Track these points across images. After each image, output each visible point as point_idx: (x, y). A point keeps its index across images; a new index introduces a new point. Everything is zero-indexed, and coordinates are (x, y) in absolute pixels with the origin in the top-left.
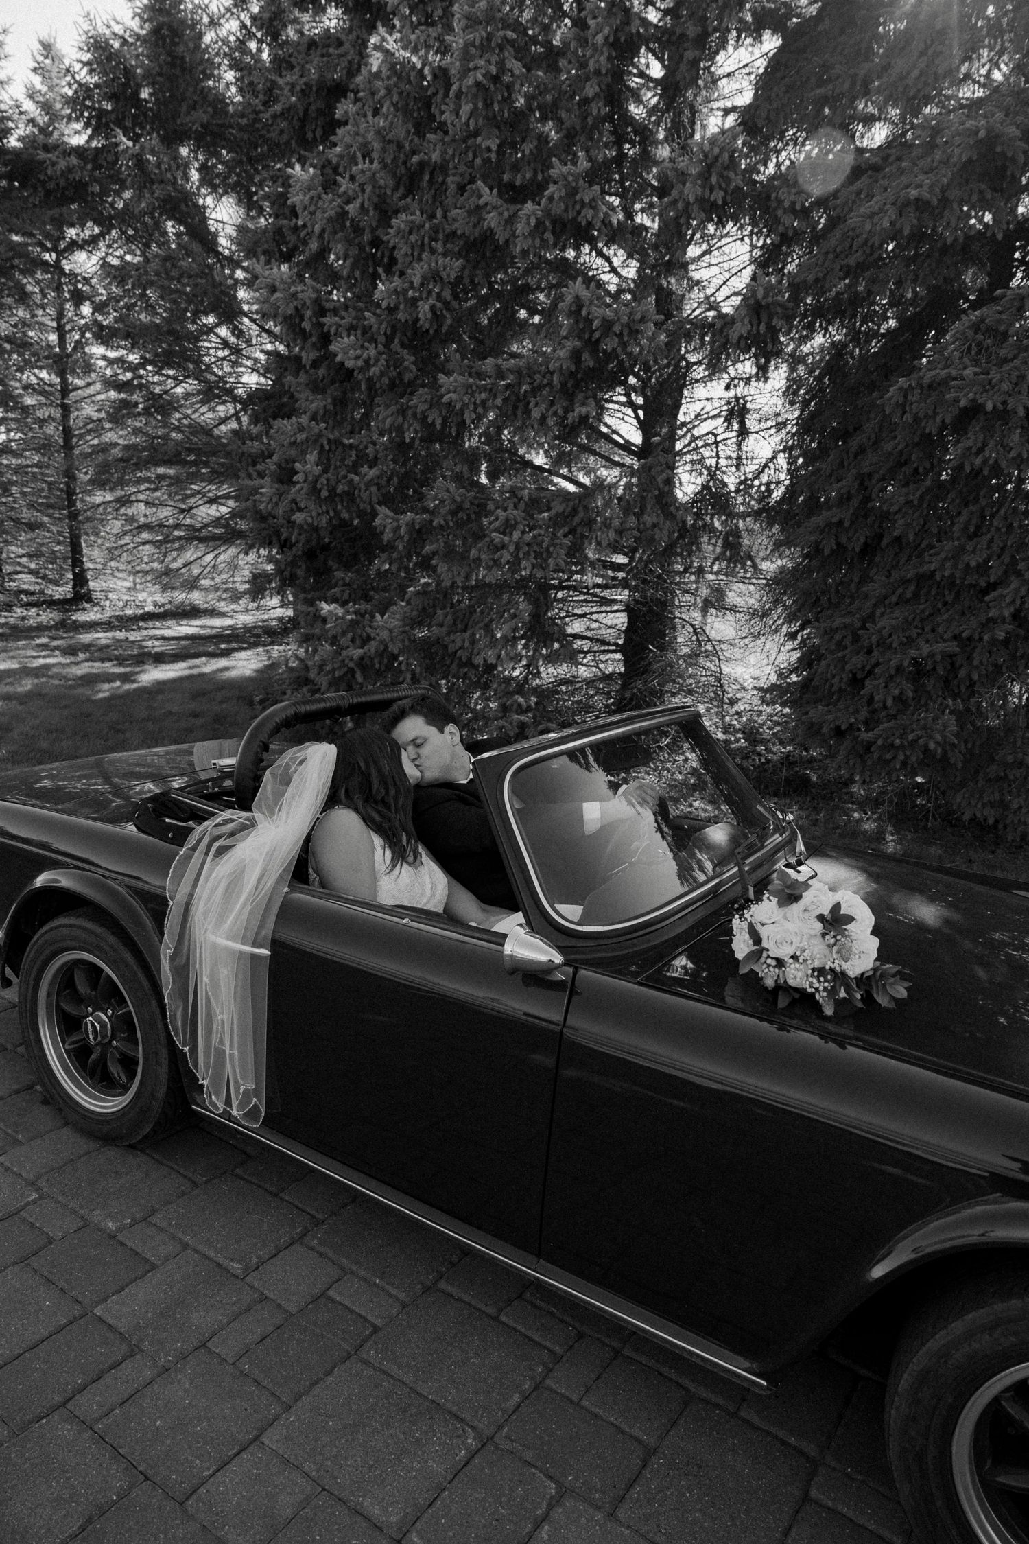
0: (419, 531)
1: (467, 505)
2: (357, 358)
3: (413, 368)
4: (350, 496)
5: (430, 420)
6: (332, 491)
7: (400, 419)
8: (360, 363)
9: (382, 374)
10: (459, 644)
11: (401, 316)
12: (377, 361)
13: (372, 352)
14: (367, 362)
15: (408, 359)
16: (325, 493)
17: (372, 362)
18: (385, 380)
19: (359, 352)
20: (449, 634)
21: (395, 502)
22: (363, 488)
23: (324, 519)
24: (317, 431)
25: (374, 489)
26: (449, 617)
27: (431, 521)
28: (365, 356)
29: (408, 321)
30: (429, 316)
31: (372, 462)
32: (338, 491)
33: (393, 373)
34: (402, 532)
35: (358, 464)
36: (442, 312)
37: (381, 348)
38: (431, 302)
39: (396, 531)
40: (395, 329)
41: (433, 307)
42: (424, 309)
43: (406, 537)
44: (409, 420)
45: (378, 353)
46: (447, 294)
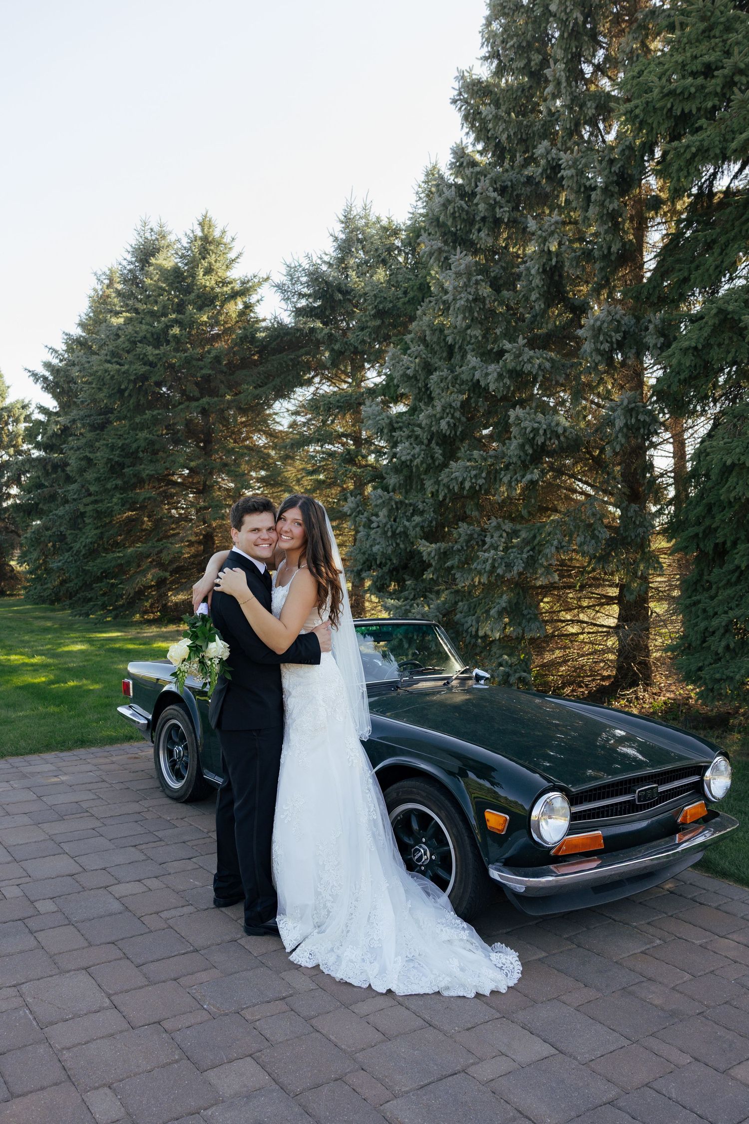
0: (445, 553)
1: (476, 536)
2: (409, 454)
3: (440, 457)
4: (405, 534)
5: (451, 487)
6: (394, 533)
7: (436, 487)
8: (409, 457)
9: (422, 462)
10: (470, 623)
11: (434, 429)
12: (419, 455)
13: (417, 450)
14: (413, 456)
15: (438, 452)
16: (389, 534)
18: (424, 465)
19: (409, 451)
20: (465, 617)
21: (431, 536)
22: (411, 528)
23: (389, 551)
24: (387, 497)
25: (418, 529)
26: (466, 607)
27: (453, 547)
28: (412, 453)
29: (437, 431)
30: (446, 427)
31: (422, 513)
32: (398, 532)
33: (430, 461)
34: (433, 554)
35: (413, 515)
36: (455, 424)
37: (423, 447)
38: (447, 419)
39: (429, 554)
40: (432, 435)
41: (448, 423)
42: (443, 424)
43: (436, 558)
44: (441, 487)
45: (422, 450)
46: (457, 414)
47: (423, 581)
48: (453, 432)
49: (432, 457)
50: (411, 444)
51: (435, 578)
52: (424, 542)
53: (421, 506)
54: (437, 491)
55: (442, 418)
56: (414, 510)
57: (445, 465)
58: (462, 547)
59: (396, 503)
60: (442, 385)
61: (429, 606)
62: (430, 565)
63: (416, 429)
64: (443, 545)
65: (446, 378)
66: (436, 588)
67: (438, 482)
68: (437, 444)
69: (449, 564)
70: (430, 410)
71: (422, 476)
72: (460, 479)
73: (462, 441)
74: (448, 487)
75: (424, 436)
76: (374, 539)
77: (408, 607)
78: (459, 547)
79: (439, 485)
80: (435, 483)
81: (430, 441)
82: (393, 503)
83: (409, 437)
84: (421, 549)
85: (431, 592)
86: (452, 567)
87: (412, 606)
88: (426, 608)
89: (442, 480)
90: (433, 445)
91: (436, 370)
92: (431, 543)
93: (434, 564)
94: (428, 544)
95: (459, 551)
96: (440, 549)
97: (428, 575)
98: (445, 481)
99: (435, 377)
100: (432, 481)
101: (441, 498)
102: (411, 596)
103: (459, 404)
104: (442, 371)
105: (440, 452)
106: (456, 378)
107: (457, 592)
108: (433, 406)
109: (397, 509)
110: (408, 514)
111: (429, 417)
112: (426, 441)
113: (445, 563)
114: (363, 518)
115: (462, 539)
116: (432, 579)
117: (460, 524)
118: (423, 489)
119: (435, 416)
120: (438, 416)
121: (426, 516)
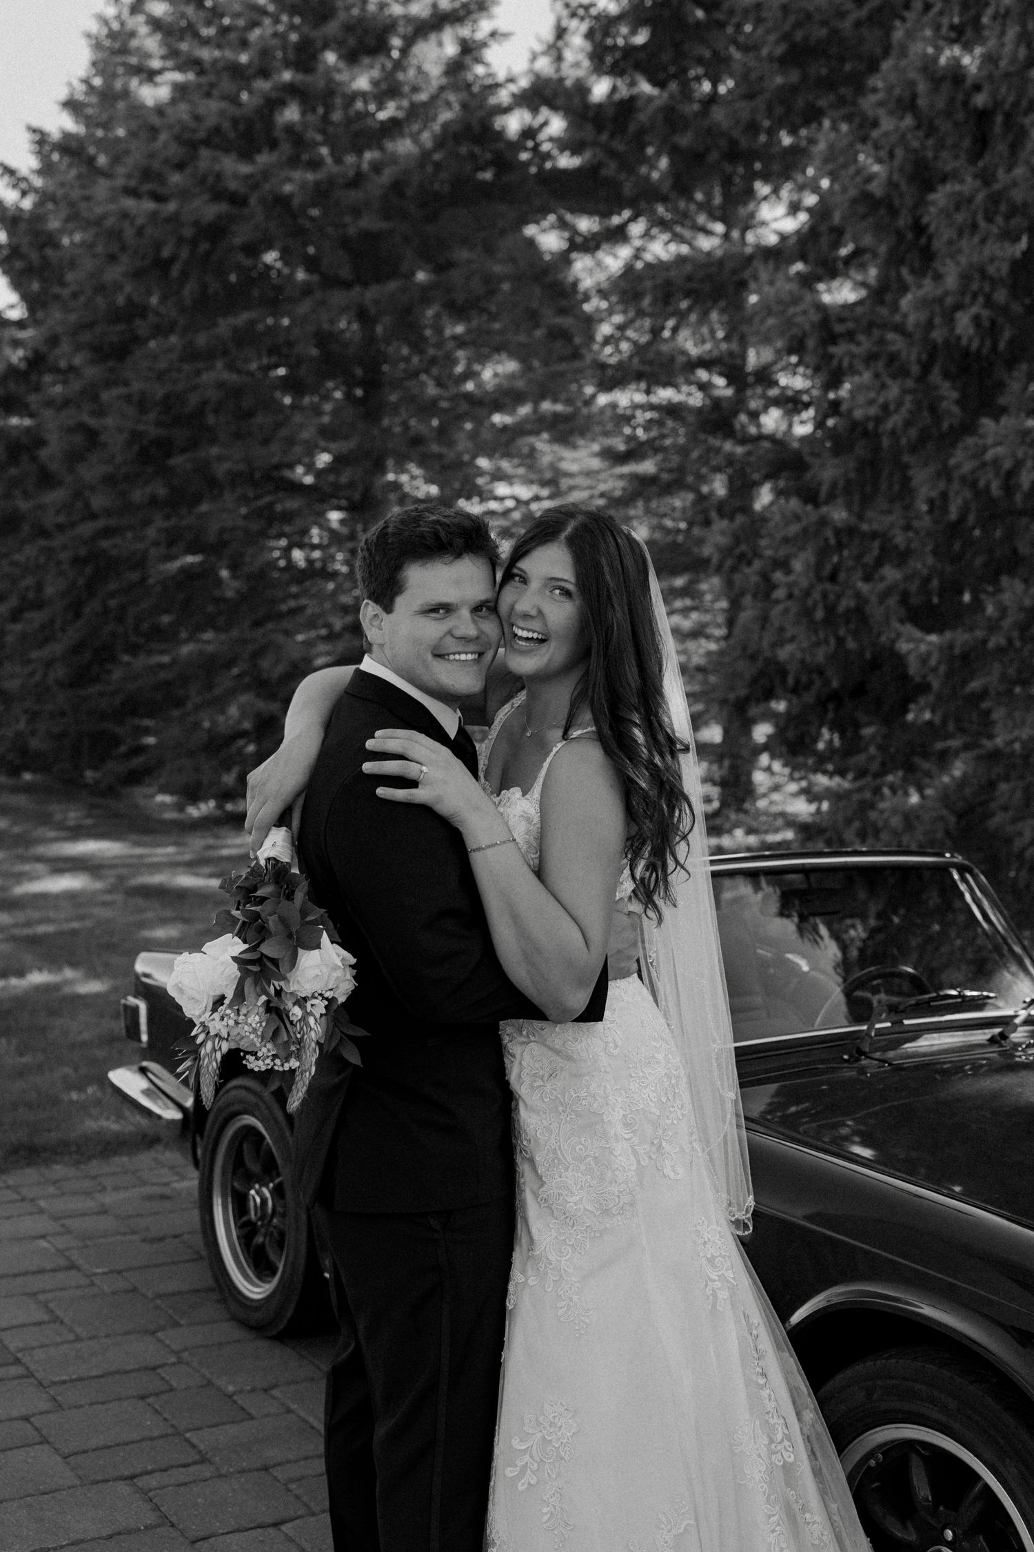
0: (965, 657)
2: (871, 402)
3: (956, 410)
7: (942, 485)
8: (873, 411)
9: (908, 424)
11: (937, 335)
12: (900, 404)
13: (894, 391)
14: (885, 407)
15: (949, 394)
16: (820, 614)
17: (892, 407)
18: (912, 432)
19: (872, 395)
23: (820, 655)
25: (893, 599)
27: (985, 642)
28: (881, 400)
29: (947, 342)
30: (971, 331)
31: (902, 557)
32: (841, 608)
33: (926, 419)
34: (933, 662)
35: (879, 562)
36: (993, 323)
37: (910, 383)
38: (974, 310)
39: (924, 659)
40: (933, 352)
41: (977, 320)
42: (963, 322)
43: (943, 669)
44: (956, 485)
45: (904, 392)
46: (1001, 296)
47: (905, 726)
48: (988, 343)
49: (933, 409)
50: (877, 376)
51: (937, 720)
52: (910, 629)
53: (900, 539)
54: (944, 496)
55: (958, 307)
56: (882, 549)
57: (968, 428)
58: (1010, 641)
59: (838, 532)
60: (960, 218)
61: (920, 790)
62: (924, 688)
63: (891, 336)
64: (960, 638)
65: (970, 200)
66: (939, 746)
67: (946, 473)
68: (946, 375)
69: (975, 685)
70: (928, 287)
71: (906, 458)
72: (1007, 465)
73: (1011, 364)
74: (973, 484)
75: (912, 356)
76: (782, 629)
77: (867, 795)
78: (1003, 641)
79: (949, 480)
80: (939, 474)
81: (926, 368)
82: (829, 533)
83: (871, 358)
84: (903, 647)
85: (925, 755)
86: (983, 694)
87: (877, 791)
88: (914, 799)
89: (958, 466)
90: (935, 377)
91: (944, 179)
92: (929, 631)
93: (936, 684)
94: (918, 634)
95: (1000, 650)
96: (951, 646)
97: (919, 714)
98: (967, 468)
99: (940, 197)
100: (932, 468)
101: (953, 514)
102: (875, 766)
103: (1005, 269)
104: (962, 181)
105: (955, 395)
106: (995, 199)
107: (995, 755)
108: (938, 277)
109: (840, 546)
110: (869, 559)
111: (924, 303)
112: (915, 369)
113: (965, 682)
114: (750, 574)
115: (1006, 623)
116: (930, 724)
117: (1005, 580)
118: (905, 492)
119: (940, 300)
120: (949, 301)
121: (916, 565)
